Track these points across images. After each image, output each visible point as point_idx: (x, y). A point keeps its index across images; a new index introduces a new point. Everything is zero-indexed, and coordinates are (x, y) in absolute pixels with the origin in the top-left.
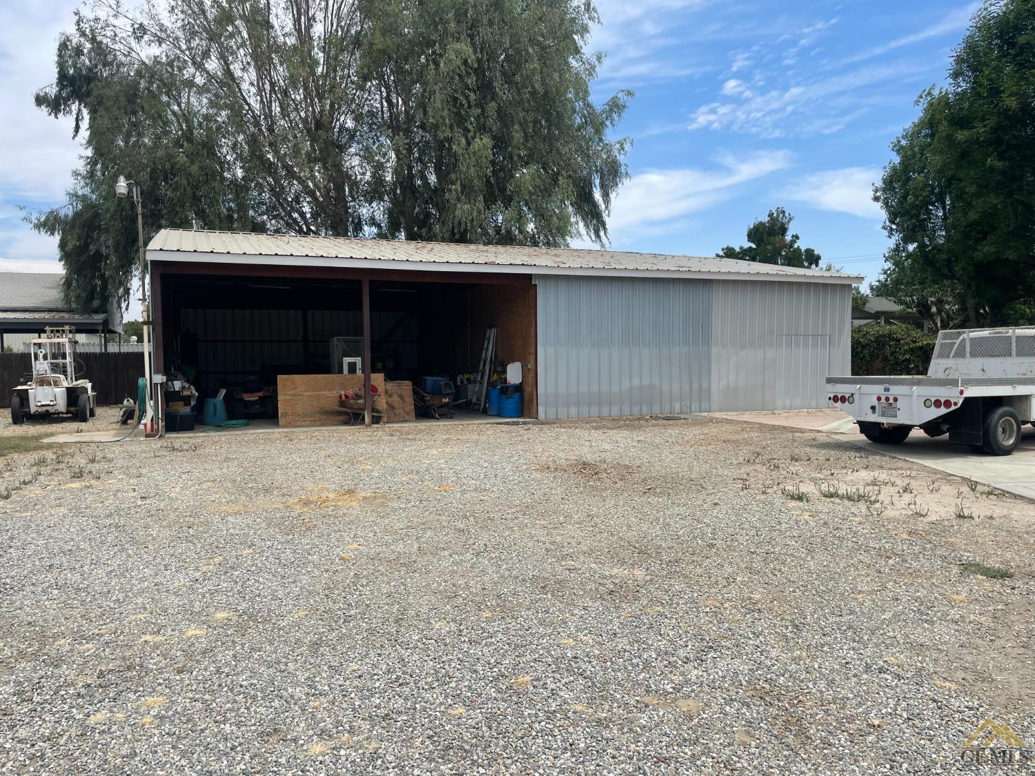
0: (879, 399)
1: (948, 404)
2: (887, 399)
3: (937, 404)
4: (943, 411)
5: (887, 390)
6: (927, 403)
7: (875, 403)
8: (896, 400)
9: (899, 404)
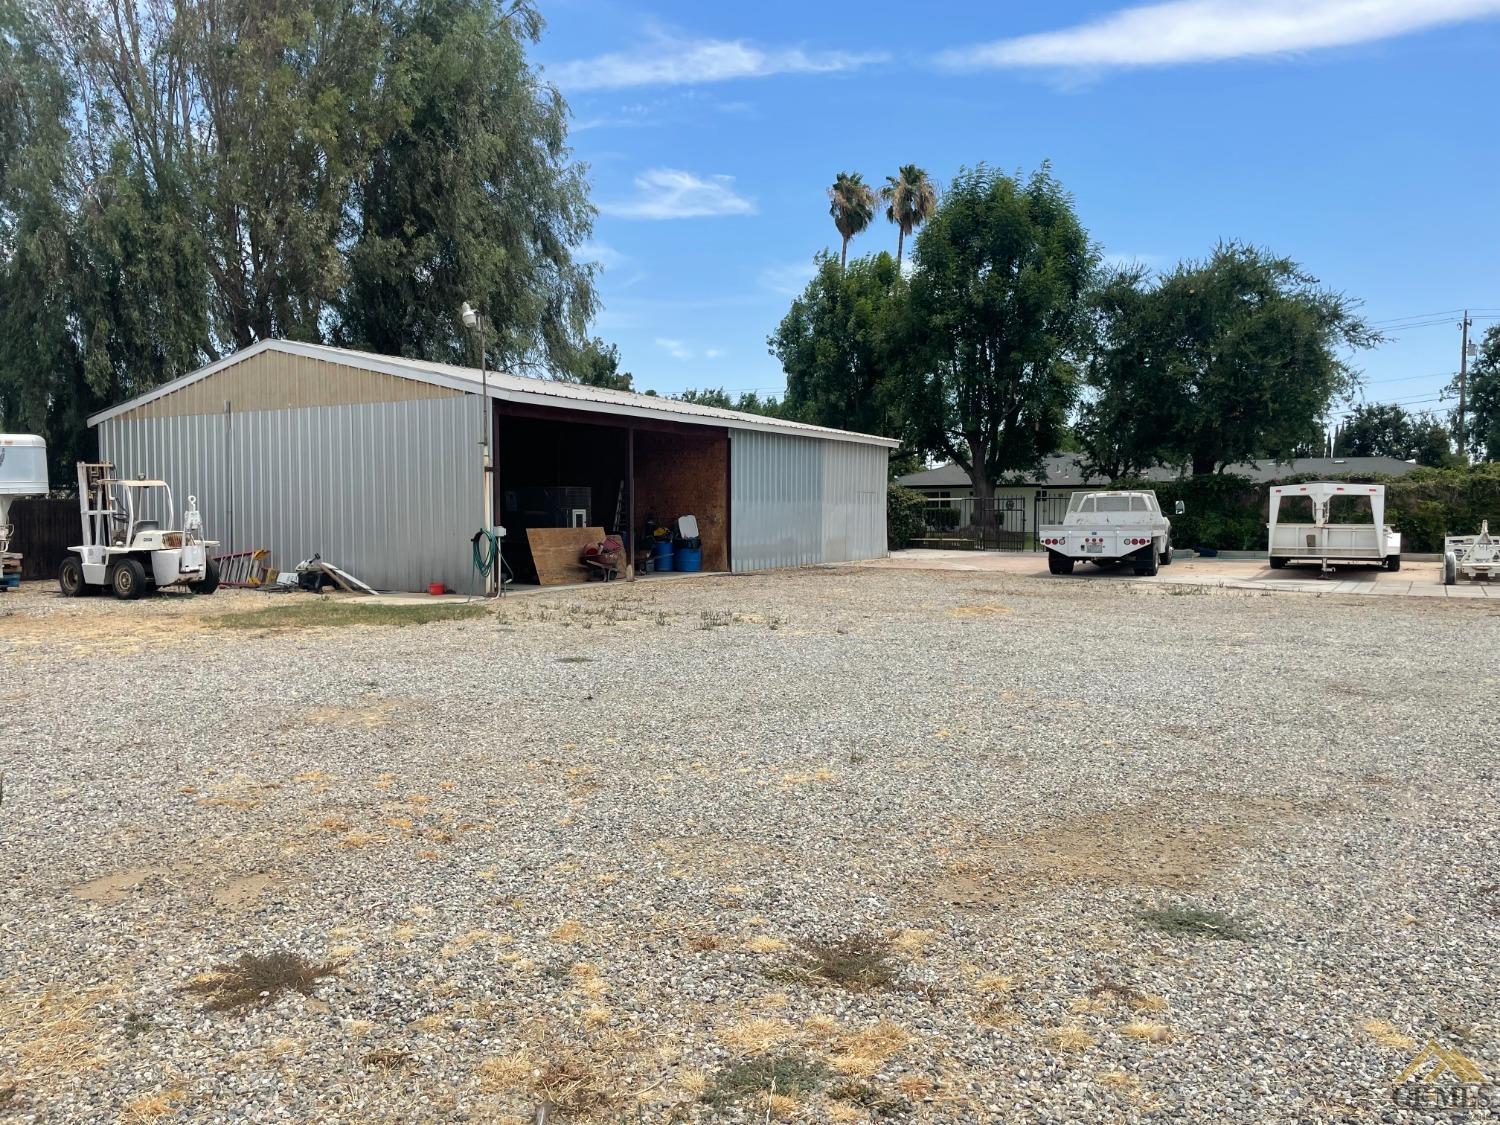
0: (1087, 540)
1: (1142, 541)
2: (1094, 540)
3: (1135, 542)
4: (1139, 546)
5: (1095, 534)
6: (1127, 541)
7: (1084, 543)
8: (1101, 540)
9: (1104, 543)
